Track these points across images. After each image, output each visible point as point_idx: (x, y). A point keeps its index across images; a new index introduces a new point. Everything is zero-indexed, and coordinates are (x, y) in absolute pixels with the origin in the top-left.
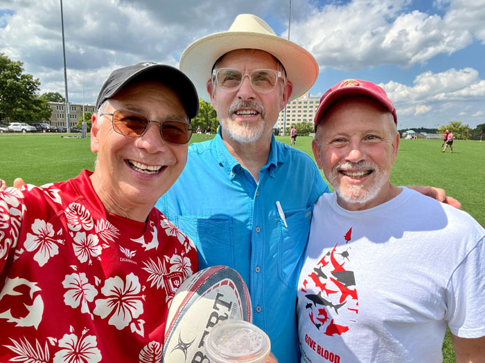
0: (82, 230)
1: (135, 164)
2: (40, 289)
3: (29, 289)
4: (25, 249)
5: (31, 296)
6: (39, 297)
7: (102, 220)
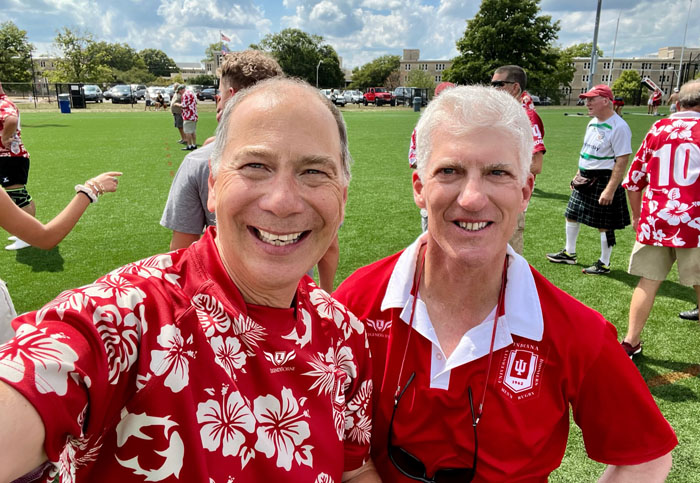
0: (217, 333)
7: (241, 316)
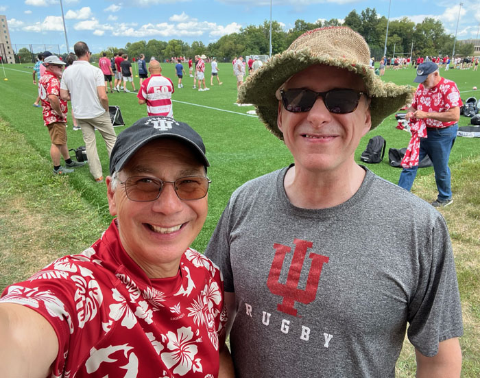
1: (155, 227)
2: (131, 348)
3: (123, 351)
4: (113, 320)
5: (126, 356)
6: (132, 354)
